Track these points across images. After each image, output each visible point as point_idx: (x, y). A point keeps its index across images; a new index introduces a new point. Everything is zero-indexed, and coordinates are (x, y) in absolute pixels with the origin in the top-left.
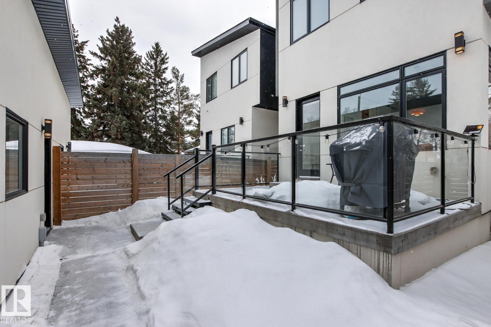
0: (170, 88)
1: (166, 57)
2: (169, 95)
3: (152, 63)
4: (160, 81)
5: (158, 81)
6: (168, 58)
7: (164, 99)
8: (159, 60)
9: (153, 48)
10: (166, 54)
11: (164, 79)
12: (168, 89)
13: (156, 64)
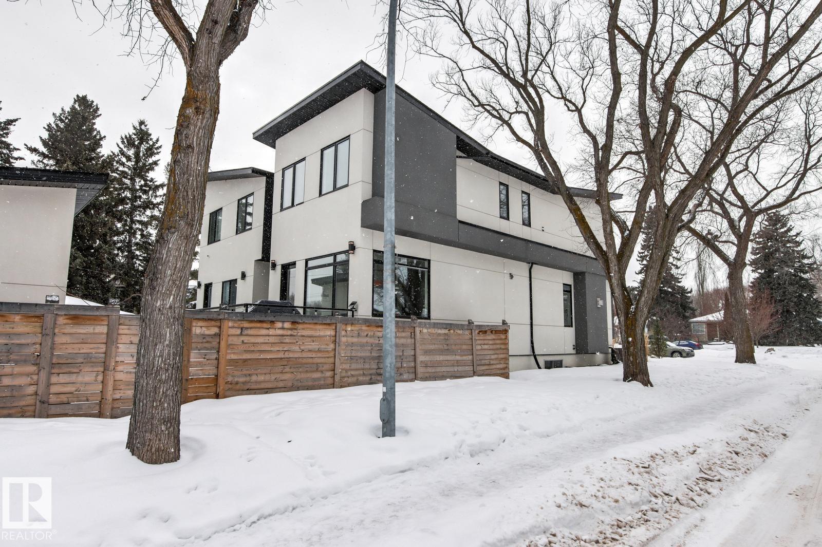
0: (160, 196)
1: (157, 145)
2: (158, 208)
3: (131, 152)
4: (143, 182)
5: (139, 183)
6: (160, 147)
7: (148, 212)
8: (143, 148)
9: (135, 128)
10: (157, 140)
11: (151, 181)
12: (156, 196)
13: (137, 155)
